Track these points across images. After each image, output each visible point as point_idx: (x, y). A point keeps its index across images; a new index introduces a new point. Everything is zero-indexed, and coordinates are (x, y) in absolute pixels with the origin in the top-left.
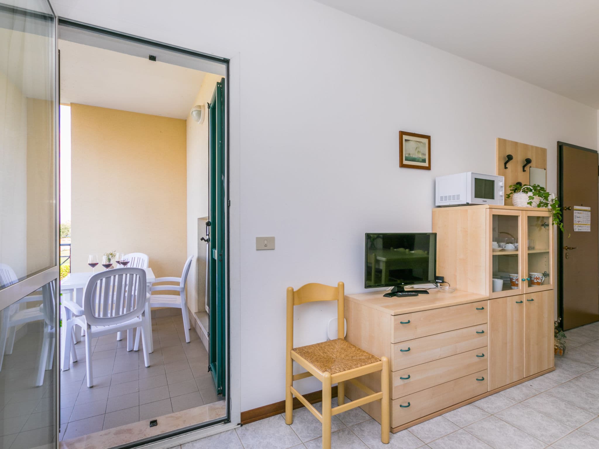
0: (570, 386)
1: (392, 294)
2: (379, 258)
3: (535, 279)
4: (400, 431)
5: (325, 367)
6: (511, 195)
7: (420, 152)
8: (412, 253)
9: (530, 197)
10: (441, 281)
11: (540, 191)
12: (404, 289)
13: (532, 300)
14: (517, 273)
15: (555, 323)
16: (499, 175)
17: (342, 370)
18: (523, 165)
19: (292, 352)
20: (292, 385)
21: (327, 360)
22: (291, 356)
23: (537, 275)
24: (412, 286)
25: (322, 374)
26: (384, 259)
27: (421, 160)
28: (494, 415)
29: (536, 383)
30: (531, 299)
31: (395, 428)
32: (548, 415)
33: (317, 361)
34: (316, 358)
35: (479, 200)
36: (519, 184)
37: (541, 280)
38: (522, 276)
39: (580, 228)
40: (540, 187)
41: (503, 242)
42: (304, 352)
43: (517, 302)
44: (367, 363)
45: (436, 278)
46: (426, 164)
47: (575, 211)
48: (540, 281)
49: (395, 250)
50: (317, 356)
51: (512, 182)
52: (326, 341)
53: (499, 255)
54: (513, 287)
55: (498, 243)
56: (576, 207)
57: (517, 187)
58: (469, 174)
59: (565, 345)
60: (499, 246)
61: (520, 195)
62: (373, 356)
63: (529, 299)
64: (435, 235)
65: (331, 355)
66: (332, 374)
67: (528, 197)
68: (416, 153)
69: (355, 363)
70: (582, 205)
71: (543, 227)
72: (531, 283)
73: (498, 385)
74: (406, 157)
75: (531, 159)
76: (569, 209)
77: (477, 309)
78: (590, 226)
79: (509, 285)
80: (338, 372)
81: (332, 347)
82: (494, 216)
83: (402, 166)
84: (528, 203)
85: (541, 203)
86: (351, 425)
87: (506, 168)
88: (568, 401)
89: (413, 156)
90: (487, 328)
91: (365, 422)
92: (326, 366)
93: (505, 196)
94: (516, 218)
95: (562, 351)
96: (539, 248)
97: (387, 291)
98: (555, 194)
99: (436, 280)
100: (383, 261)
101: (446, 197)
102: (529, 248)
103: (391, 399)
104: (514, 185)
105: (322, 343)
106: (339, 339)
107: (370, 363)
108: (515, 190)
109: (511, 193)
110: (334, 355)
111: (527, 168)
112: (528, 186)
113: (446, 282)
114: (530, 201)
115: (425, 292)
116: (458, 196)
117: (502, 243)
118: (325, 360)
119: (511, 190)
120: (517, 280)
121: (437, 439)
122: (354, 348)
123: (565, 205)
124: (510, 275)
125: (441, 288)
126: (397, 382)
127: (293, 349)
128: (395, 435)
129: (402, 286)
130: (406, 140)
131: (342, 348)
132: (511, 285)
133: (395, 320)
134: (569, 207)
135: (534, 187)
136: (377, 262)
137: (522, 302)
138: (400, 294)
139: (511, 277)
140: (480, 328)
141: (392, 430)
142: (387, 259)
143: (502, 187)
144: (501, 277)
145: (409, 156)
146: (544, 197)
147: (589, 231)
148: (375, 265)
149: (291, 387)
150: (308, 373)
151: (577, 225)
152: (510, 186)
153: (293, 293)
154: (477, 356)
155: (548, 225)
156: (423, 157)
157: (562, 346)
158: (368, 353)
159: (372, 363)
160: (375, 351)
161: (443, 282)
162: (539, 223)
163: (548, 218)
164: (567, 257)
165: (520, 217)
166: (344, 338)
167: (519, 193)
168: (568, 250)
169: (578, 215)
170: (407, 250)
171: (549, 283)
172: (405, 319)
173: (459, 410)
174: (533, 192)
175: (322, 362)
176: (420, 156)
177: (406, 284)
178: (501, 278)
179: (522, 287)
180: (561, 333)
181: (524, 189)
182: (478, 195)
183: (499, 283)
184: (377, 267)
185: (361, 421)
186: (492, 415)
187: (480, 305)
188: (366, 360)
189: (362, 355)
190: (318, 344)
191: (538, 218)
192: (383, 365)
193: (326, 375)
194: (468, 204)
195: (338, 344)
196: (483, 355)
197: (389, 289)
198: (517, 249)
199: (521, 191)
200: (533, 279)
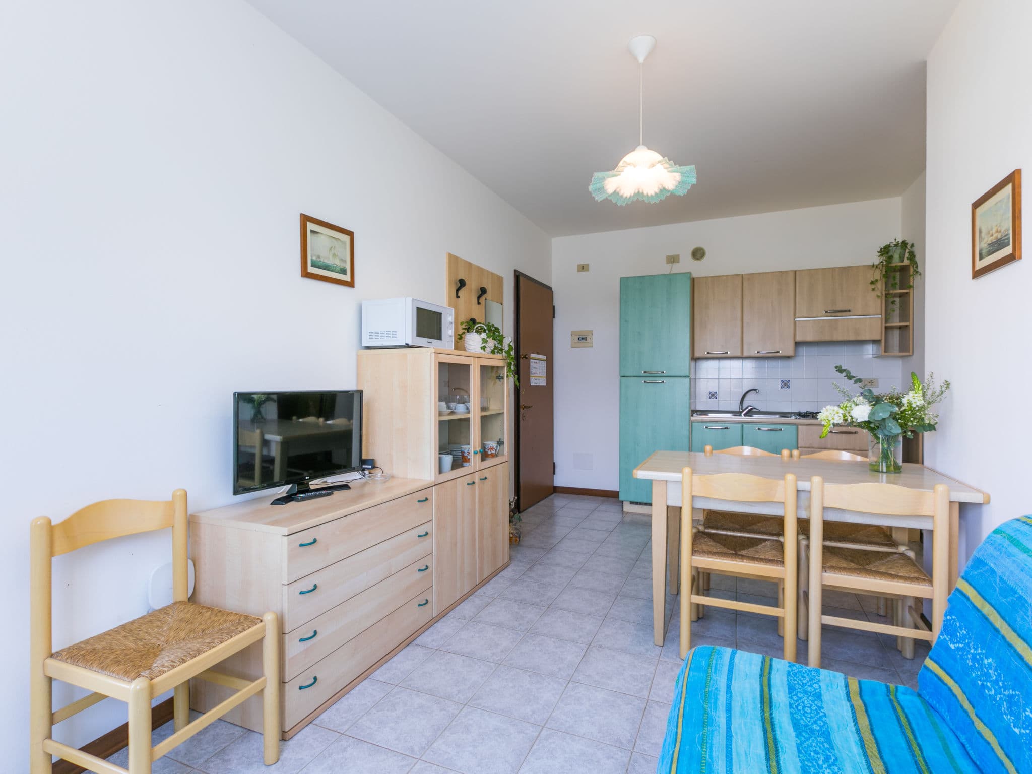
0: (523, 581)
1: (288, 499)
2: (268, 437)
3: (489, 450)
4: (300, 731)
5: (138, 668)
6: (463, 336)
7: (337, 256)
8: (329, 424)
9: (483, 339)
10: (370, 467)
11: (494, 332)
12: (309, 486)
13: (486, 478)
14: (469, 444)
15: (510, 504)
16: (449, 306)
17: (179, 663)
18: (477, 296)
19: (50, 661)
20: (50, 737)
21: (143, 652)
22: (44, 670)
23: (492, 444)
24: (325, 479)
25: (128, 687)
26: (278, 438)
27: (338, 269)
28: (441, 649)
29: (489, 588)
30: (484, 478)
31: (289, 730)
32: (500, 625)
33: (117, 662)
34: (116, 658)
35: (423, 341)
36: (473, 321)
37: (496, 450)
38: (475, 447)
39: (536, 382)
40: (495, 327)
41: (454, 402)
42: (83, 652)
43: (468, 484)
44: (233, 634)
45: (363, 462)
46: (347, 278)
47: (531, 360)
48: (494, 452)
49: (301, 420)
50: (119, 652)
51: (463, 318)
52: (145, 614)
53: (449, 420)
54: (465, 464)
55: (446, 403)
56: (533, 356)
57: (471, 325)
58: (409, 300)
59: (521, 530)
60: (448, 407)
61: (472, 336)
62: (247, 618)
63: (482, 478)
64: (361, 392)
65: (154, 641)
66: (152, 679)
67: (481, 340)
68: (331, 257)
69: (209, 640)
70: (538, 353)
71: (498, 380)
72: (484, 455)
73: (446, 604)
74: (312, 261)
75: (486, 288)
76: (526, 358)
77: (419, 501)
78: (545, 379)
79: (459, 461)
80: (168, 671)
81: (159, 623)
82: (440, 364)
83: (306, 274)
84: (481, 348)
85: (496, 348)
86: (202, 761)
87: (458, 297)
88: (521, 600)
89: (325, 261)
90: (432, 528)
91: (232, 743)
92: (140, 666)
93: (455, 336)
94: (466, 367)
95: (518, 539)
96: (494, 408)
97: (278, 494)
98: (512, 337)
99: (362, 466)
100: (277, 442)
101: (377, 333)
102: (483, 409)
103: (282, 683)
104: (466, 322)
105: (132, 623)
106: (175, 604)
107: (242, 632)
108: (468, 330)
109: (464, 333)
110: (163, 639)
111: (482, 300)
112: (482, 325)
113: (377, 467)
114: (483, 345)
115: (345, 487)
116: (395, 332)
117: (452, 403)
118: (139, 654)
119: (463, 329)
120: (469, 453)
121: (359, 719)
122: (208, 613)
123: (522, 352)
124: (462, 447)
125: (370, 477)
126: (293, 648)
127: (52, 656)
128: (290, 743)
129: (306, 482)
130: (312, 232)
131: (181, 620)
132: (463, 461)
133: (289, 544)
134: (526, 355)
135: (488, 326)
136: (265, 443)
137: (474, 483)
138: (302, 496)
139: (463, 450)
140: (422, 530)
141: (284, 737)
142: (284, 439)
143: (451, 323)
144: (451, 451)
145: (318, 259)
146: (499, 340)
147: (545, 385)
148: (261, 451)
149: (48, 742)
150: (96, 694)
151: (533, 378)
152: (462, 323)
153: (51, 529)
154: (419, 571)
155: (502, 378)
156: (343, 265)
157: (517, 531)
158: (237, 614)
159: (244, 630)
160: (252, 606)
161: (374, 467)
162: (494, 375)
163: (503, 368)
164: (524, 418)
165: (472, 366)
166: (187, 600)
167: (471, 333)
168: (525, 409)
169: (535, 365)
170: (321, 420)
171: (503, 454)
172: (307, 537)
173: (395, 659)
174: (487, 333)
175: (131, 661)
176: (337, 262)
177: (313, 478)
178: (451, 453)
179: (475, 462)
180: (517, 515)
181: (478, 328)
182: (420, 333)
183: (448, 459)
184: (265, 452)
185: (224, 745)
186: (437, 650)
187: (421, 496)
188: (233, 628)
189: (225, 621)
190: (123, 627)
191: (493, 367)
192: (267, 627)
193: (139, 684)
194: (407, 346)
195: (172, 613)
196: (427, 567)
197: (283, 490)
198: (468, 410)
199: (474, 330)
200: (486, 450)
